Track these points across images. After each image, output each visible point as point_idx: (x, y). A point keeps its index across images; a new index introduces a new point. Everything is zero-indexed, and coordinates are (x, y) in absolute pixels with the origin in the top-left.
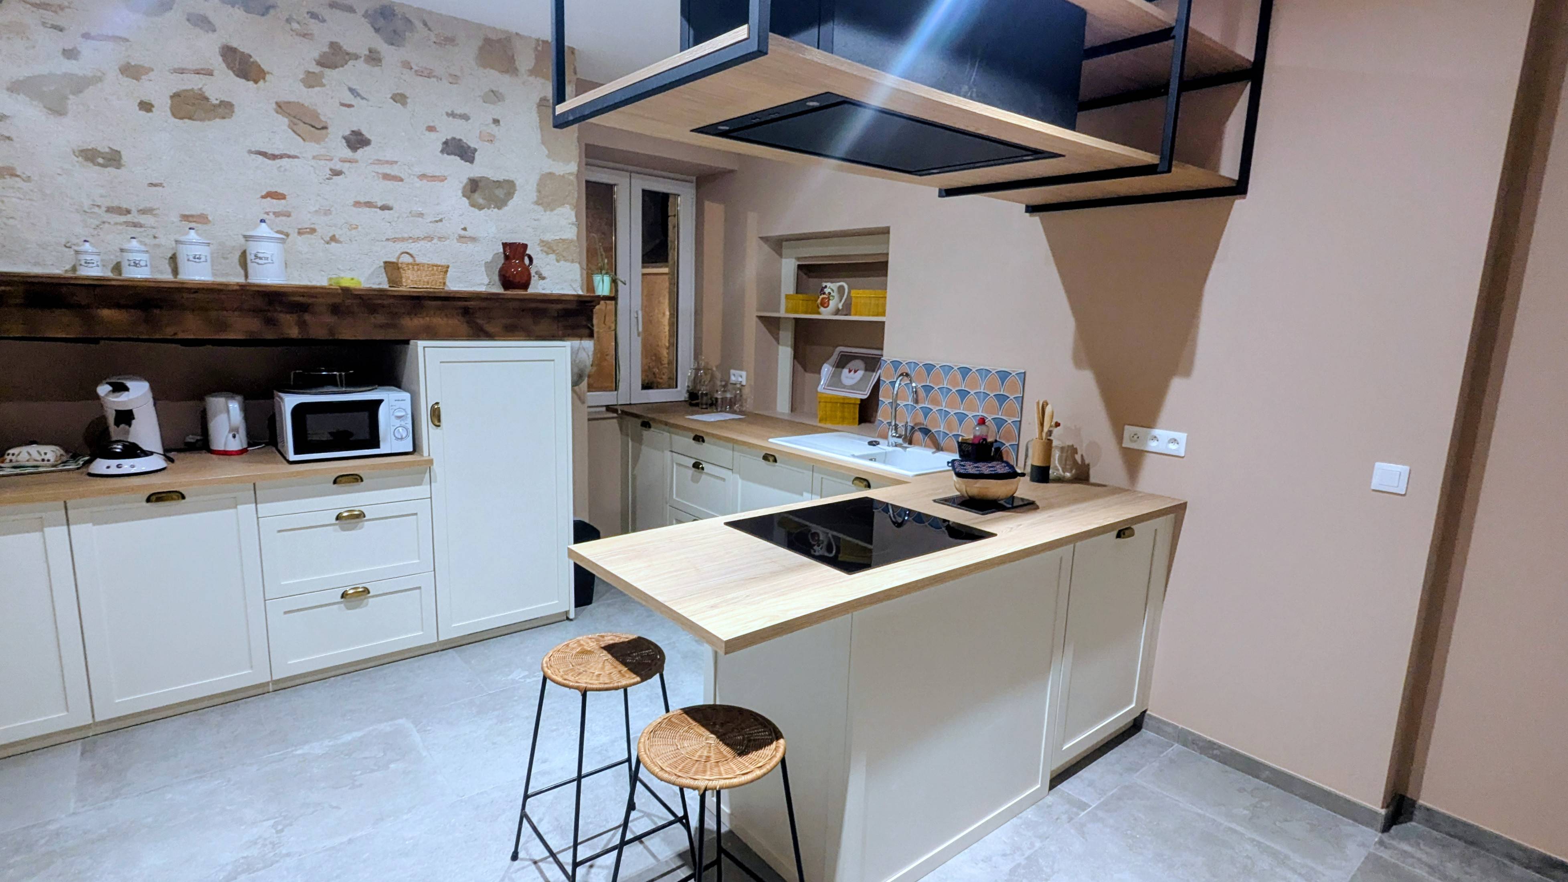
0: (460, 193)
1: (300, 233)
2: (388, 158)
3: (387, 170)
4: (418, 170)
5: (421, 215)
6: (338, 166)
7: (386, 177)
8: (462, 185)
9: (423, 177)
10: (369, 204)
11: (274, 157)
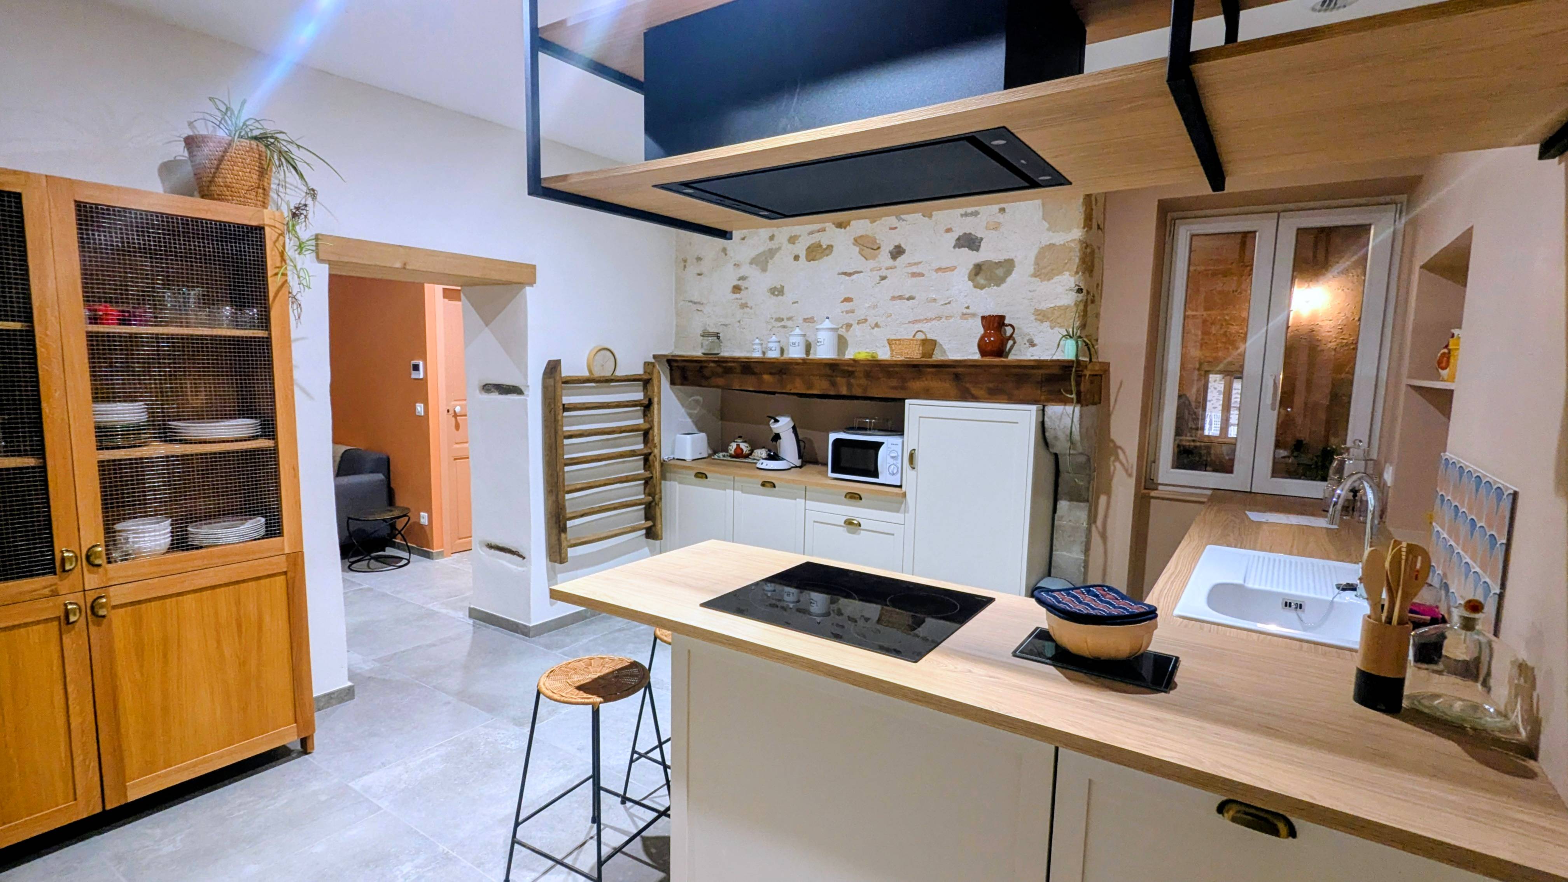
0: (966, 278)
1: (858, 323)
2: (916, 261)
3: (915, 269)
4: (936, 265)
5: (935, 300)
6: (884, 273)
7: (914, 275)
8: (968, 272)
9: (939, 270)
10: (900, 297)
11: (850, 275)
